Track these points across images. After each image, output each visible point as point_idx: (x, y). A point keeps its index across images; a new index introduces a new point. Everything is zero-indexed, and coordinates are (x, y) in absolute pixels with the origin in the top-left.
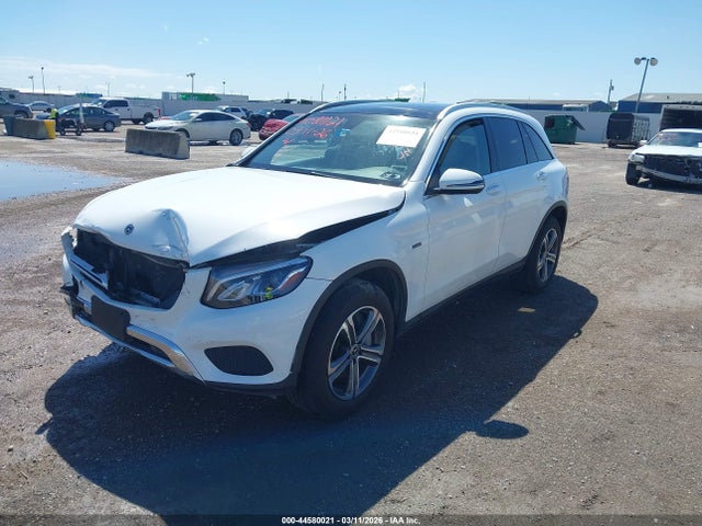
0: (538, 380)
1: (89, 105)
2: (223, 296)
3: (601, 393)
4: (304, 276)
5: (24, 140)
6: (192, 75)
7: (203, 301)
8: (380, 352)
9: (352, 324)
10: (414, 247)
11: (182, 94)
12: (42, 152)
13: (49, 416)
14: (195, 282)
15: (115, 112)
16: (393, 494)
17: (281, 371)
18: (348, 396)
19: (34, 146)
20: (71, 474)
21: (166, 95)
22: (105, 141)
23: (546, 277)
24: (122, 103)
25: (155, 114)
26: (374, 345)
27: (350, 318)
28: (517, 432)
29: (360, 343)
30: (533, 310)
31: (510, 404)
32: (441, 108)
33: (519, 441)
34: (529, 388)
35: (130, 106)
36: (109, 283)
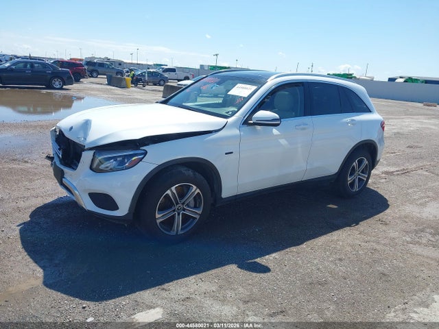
0: (304, 246)
1: (155, 70)
2: (102, 167)
3: (340, 260)
4: (141, 160)
5: (114, 88)
6: (216, 55)
7: (91, 168)
8: (200, 212)
9: (175, 192)
10: (226, 154)
11: (211, 66)
12: (119, 95)
13: (29, 219)
14: (87, 157)
15: (166, 75)
16: (166, 286)
17: (123, 210)
18: (173, 233)
19: (116, 91)
20: (20, 246)
21: (202, 66)
22: (155, 91)
23: (356, 188)
24: (173, 70)
25: (190, 77)
26: (195, 207)
27: (173, 188)
28: (265, 270)
29: (183, 204)
30: (335, 207)
31: (274, 255)
32: (272, 74)
33: (262, 275)
34: (294, 249)
35: (177, 72)
36: (62, 155)
